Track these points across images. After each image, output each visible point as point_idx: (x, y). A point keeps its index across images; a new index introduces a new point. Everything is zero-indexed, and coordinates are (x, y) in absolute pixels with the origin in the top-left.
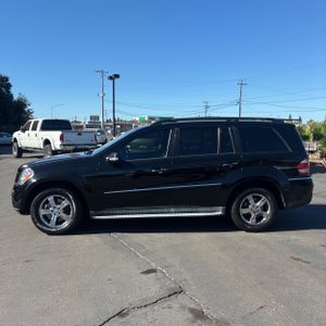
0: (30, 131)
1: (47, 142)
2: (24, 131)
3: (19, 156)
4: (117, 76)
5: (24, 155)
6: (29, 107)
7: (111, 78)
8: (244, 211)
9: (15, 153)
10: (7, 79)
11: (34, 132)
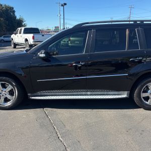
0: (18, 34)
1: (26, 40)
2: (15, 34)
3: (15, 47)
4: (65, 4)
5: (17, 47)
6: (24, 23)
7: (62, 5)
8: (144, 95)
9: (13, 46)
10: (13, 8)
11: (20, 35)
